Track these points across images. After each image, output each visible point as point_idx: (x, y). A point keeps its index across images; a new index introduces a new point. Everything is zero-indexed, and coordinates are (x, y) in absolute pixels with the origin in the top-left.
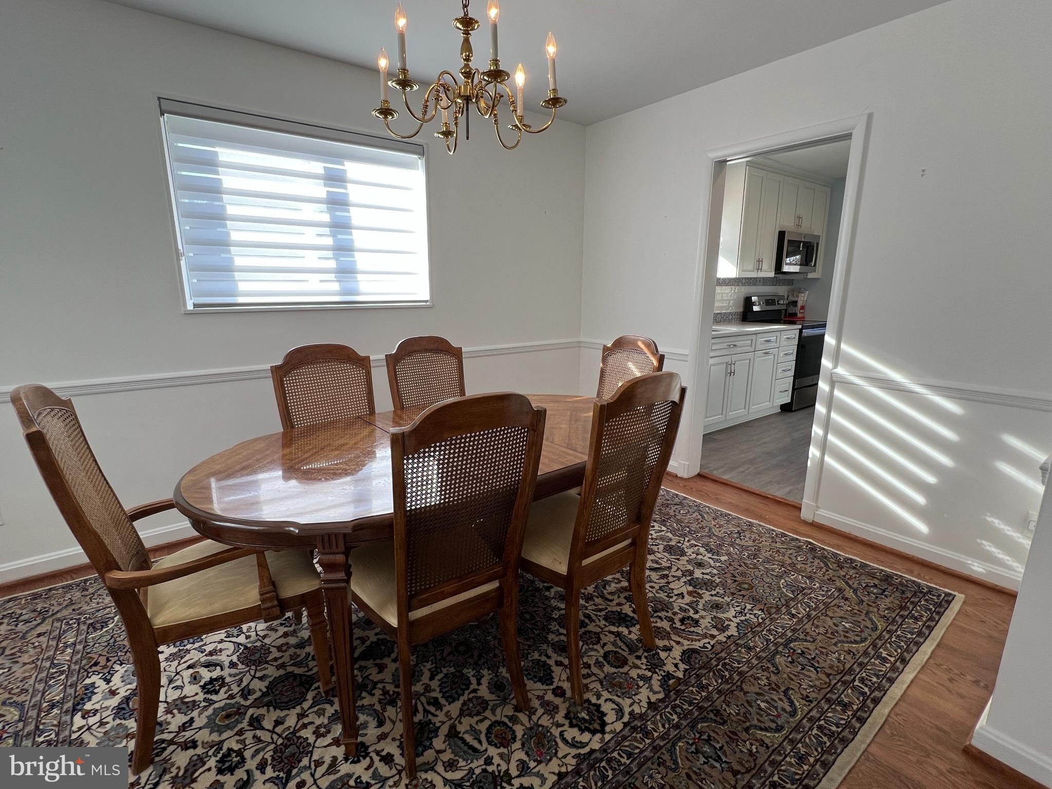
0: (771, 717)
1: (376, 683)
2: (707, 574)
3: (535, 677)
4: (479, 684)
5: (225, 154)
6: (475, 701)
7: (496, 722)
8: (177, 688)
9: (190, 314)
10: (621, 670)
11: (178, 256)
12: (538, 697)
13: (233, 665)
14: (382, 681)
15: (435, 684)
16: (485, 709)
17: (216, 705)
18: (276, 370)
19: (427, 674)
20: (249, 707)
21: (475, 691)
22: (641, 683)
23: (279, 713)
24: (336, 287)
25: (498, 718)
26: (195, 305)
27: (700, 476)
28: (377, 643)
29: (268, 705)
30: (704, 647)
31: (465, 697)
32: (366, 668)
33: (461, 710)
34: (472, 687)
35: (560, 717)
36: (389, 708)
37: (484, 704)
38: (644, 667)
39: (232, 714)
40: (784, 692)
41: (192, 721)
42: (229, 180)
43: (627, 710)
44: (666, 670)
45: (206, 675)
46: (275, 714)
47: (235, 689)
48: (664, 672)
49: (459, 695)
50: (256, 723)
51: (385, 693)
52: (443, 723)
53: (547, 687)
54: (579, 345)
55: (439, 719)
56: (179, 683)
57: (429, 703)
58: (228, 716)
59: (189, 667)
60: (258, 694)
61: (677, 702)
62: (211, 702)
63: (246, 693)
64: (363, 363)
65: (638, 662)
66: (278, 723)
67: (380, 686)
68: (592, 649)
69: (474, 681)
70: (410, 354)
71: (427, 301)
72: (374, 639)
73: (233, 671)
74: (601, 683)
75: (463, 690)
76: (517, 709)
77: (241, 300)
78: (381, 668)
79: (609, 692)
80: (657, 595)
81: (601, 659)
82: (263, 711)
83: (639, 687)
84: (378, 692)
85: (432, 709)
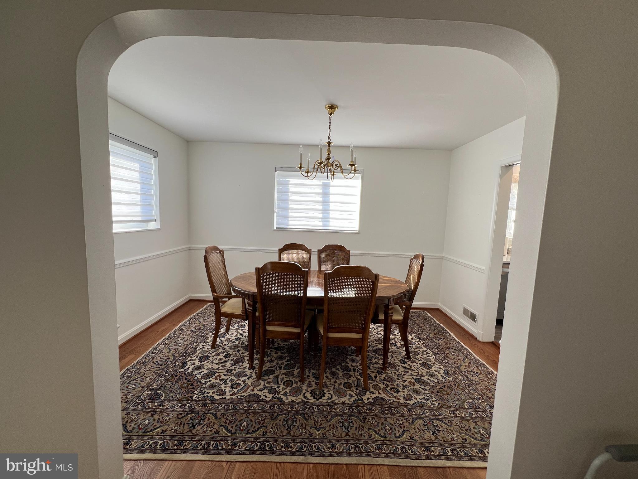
0: (386, 433)
1: (271, 356)
2: (430, 380)
3: (315, 376)
4: (297, 369)
5: (292, 181)
6: (291, 373)
7: (291, 381)
8: (231, 336)
9: (274, 230)
10: (346, 389)
11: (274, 212)
12: (310, 382)
13: (245, 337)
14: (273, 356)
15: (285, 364)
16: (291, 376)
17: (235, 343)
18: (279, 249)
19: (286, 360)
20: (240, 347)
21: (294, 370)
22: (348, 396)
23: (245, 351)
24: (321, 224)
25: (292, 380)
26: (277, 228)
27: (492, 343)
28: (281, 347)
29: (244, 348)
30: (390, 400)
31: (289, 371)
32: (273, 351)
33: (285, 373)
34: (294, 369)
35: (309, 390)
36: (268, 363)
37: (292, 375)
38: (355, 392)
39: (236, 347)
40: (404, 430)
41: (228, 344)
42: (292, 189)
43: (333, 399)
44: (362, 397)
45: (239, 336)
46: (244, 351)
47: (241, 342)
48: (361, 397)
49: (288, 369)
50: (239, 351)
51: (271, 359)
52: (277, 373)
53: (315, 380)
54: (442, 258)
55: (277, 372)
56: (232, 335)
57: (279, 367)
58: (235, 347)
59: (237, 333)
60: (245, 345)
61: (354, 408)
62: (234, 342)
63: (242, 344)
64: (309, 252)
65: (355, 390)
66: (243, 353)
67: (271, 357)
68: (343, 379)
69: (296, 368)
70: (328, 250)
71: (357, 231)
72: (282, 345)
73: (244, 338)
74: (334, 388)
75: (291, 369)
76: (299, 381)
77: (290, 227)
78: (276, 353)
79: (333, 392)
80: (393, 376)
81: (343, 383)
82: (242, 349)
83: (346, 397)
84: (269, 358)
85: (278, 368)
